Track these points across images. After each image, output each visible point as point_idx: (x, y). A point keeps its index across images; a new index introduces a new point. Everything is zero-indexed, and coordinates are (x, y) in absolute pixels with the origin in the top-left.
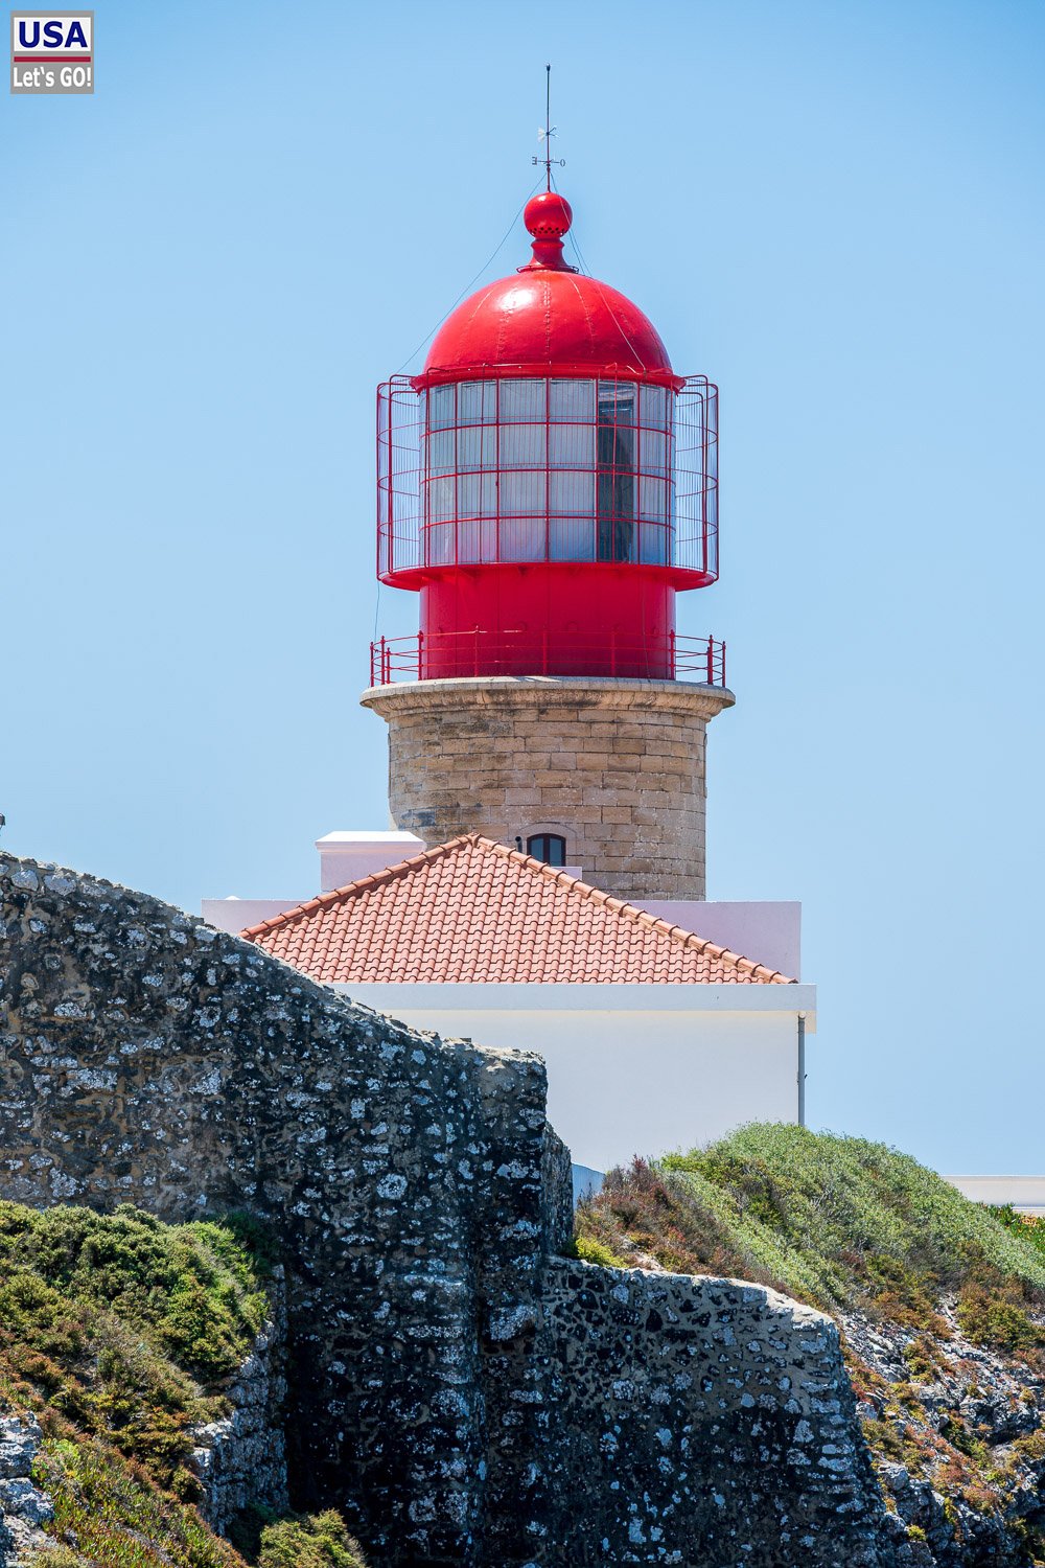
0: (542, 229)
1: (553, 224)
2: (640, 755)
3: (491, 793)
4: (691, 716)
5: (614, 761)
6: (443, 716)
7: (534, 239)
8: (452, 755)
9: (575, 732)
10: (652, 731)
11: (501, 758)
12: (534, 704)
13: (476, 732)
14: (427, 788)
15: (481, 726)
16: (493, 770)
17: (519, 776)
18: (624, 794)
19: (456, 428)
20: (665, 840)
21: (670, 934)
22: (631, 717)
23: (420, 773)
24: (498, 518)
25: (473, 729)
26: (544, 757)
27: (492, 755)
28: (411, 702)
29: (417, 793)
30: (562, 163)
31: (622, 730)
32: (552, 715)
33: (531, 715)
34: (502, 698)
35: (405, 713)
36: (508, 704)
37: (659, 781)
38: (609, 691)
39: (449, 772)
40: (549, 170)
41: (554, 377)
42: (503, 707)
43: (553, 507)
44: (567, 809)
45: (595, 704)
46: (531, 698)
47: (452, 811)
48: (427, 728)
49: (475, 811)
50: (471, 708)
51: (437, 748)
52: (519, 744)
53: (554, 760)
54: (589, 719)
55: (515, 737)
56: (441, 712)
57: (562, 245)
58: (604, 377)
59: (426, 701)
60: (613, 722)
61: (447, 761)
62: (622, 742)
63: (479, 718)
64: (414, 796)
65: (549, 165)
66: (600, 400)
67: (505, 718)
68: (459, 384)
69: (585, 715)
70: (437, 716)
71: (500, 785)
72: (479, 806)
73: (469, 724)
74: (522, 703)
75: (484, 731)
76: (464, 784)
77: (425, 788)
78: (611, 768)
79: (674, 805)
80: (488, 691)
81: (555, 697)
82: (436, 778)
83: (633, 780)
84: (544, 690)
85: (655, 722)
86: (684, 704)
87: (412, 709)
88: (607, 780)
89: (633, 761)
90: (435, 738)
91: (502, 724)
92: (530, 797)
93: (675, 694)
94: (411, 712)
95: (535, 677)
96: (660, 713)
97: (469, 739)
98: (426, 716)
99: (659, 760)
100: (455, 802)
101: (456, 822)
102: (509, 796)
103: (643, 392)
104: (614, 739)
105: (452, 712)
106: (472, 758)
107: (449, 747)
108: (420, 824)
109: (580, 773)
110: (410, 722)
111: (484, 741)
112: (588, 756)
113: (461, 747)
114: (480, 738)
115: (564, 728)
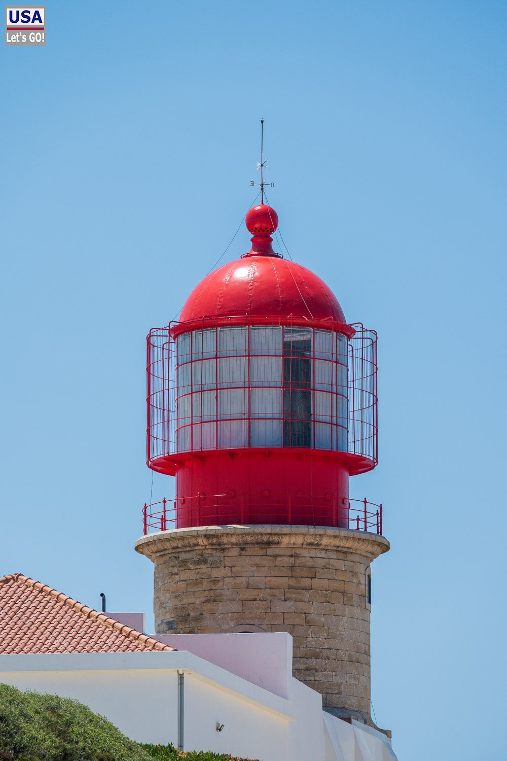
0: (256, 228)
1: (265, 225)
2: (311, 578)
3: (209, 606)
4: (352, 553)
5: (292, 582)
6: (180, 555)
7: (253, 236)
8: (185, 580)
9: (265, 563)
10: (320, 563)
11: (215, 581)
12: (237, 544)
13: (200, 564)
14: (171, 604)
15: (203, 560)
16: (211, 590)
17: (227, 593)
18: (300, 605)
19: (192, 362)
20: (331, 636)
21: (113, 626)
22: (305, 553)
23: (167, 594)
24: (217, 421)
25: (198, 562)
26: (244, 580)
27: (209, 580)
28: (160, 547)
29: (165, 608)
30: (272, 185)
31: (298, 561)
32: (249, 551)
33: (235, 552)
34: (215, 541)
35: (158, 554)
36: (220, 544)
37: (326, 596)
38: (286, 534)
39: (184, 592)
40: (262, 189)
41: (253, 324)
42: (217, 547)
43: (253, 411)
44: (259, 615)
45: (278, 543)
46: (234, 539)
47: (185, 619)
48: (172, 563)
49: (199, 618)
50: (196, 548)
51: (177, 577)
52: (227, 572)
53: (250, 582)
54: (274, 554)
55: (225, 567)
56: (179, 552)
57: (271, 240)
58: (288, 324)
59: (168, 545)
60: (292, 556)
61: (182, 585)
62: (298, 569)
63: (202, 555)
64: (164, 610)
65: (262, 186)
66: (285, 340)
67: (218, 554)
68: (194, 332)
69: (272, 551)
70: (177, 555)
71: (214, 600)
72: (202, 614)
73: (196, 559)
74: (229, 543)
75: (205, 563)
76: (193, 600)
77: (170, 604)
78: (290, 587)
79: (338, 613)
80: (205, 536)
81: (249, 539)
82: (176, 597)
83: (306, 595)
84: (242, 534)
85: (323, 556)
86: (343, 543)
87: (162, 551)
88: (287, 595)
89: (306, 582)
90: (175, 570)
91: (216, 559)
92: (235, 607)
93: (335, 537)
94: (162, 553)
95: (235, 526)
96: (327, 550)
97: (196, 569)
98: (170, 556)
99: (326, 582)
100: (187, 613)
101: (188, 626)
102: (221, 607)
103: (317, 336)
104: (292, 568)
105: (185, 552)
106: (198, 582)
107: (184, 575)
108: (167, 629)
109: (268, 591)
110: (162, 560)
111: (205, 571)
112: (274, 579)
113: (190, 575)
114: (202, 568)
115: (257, 560)
